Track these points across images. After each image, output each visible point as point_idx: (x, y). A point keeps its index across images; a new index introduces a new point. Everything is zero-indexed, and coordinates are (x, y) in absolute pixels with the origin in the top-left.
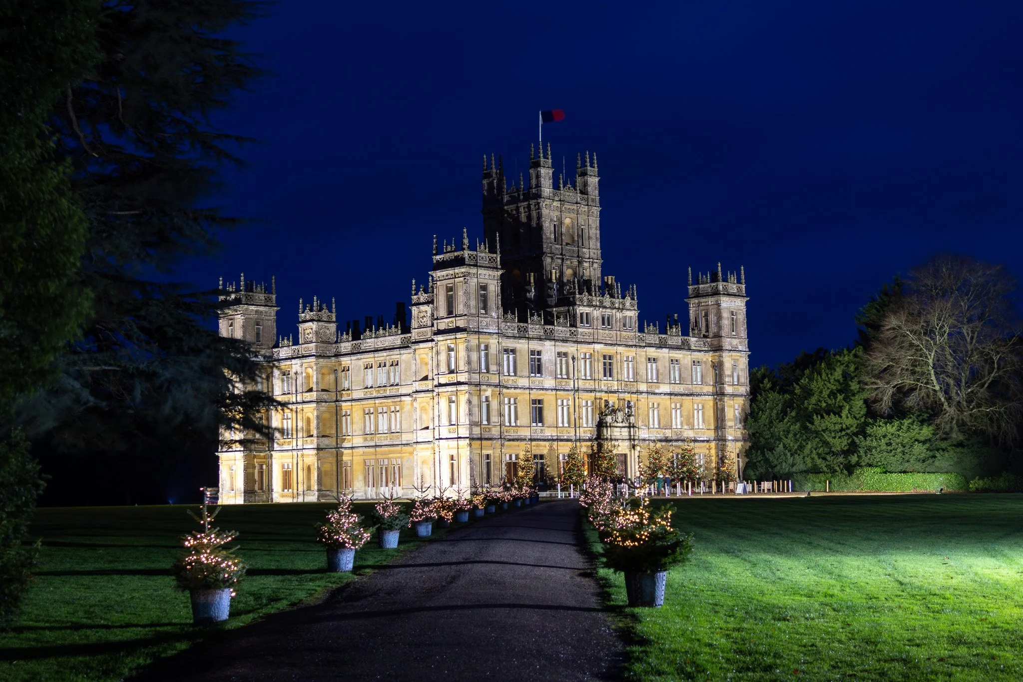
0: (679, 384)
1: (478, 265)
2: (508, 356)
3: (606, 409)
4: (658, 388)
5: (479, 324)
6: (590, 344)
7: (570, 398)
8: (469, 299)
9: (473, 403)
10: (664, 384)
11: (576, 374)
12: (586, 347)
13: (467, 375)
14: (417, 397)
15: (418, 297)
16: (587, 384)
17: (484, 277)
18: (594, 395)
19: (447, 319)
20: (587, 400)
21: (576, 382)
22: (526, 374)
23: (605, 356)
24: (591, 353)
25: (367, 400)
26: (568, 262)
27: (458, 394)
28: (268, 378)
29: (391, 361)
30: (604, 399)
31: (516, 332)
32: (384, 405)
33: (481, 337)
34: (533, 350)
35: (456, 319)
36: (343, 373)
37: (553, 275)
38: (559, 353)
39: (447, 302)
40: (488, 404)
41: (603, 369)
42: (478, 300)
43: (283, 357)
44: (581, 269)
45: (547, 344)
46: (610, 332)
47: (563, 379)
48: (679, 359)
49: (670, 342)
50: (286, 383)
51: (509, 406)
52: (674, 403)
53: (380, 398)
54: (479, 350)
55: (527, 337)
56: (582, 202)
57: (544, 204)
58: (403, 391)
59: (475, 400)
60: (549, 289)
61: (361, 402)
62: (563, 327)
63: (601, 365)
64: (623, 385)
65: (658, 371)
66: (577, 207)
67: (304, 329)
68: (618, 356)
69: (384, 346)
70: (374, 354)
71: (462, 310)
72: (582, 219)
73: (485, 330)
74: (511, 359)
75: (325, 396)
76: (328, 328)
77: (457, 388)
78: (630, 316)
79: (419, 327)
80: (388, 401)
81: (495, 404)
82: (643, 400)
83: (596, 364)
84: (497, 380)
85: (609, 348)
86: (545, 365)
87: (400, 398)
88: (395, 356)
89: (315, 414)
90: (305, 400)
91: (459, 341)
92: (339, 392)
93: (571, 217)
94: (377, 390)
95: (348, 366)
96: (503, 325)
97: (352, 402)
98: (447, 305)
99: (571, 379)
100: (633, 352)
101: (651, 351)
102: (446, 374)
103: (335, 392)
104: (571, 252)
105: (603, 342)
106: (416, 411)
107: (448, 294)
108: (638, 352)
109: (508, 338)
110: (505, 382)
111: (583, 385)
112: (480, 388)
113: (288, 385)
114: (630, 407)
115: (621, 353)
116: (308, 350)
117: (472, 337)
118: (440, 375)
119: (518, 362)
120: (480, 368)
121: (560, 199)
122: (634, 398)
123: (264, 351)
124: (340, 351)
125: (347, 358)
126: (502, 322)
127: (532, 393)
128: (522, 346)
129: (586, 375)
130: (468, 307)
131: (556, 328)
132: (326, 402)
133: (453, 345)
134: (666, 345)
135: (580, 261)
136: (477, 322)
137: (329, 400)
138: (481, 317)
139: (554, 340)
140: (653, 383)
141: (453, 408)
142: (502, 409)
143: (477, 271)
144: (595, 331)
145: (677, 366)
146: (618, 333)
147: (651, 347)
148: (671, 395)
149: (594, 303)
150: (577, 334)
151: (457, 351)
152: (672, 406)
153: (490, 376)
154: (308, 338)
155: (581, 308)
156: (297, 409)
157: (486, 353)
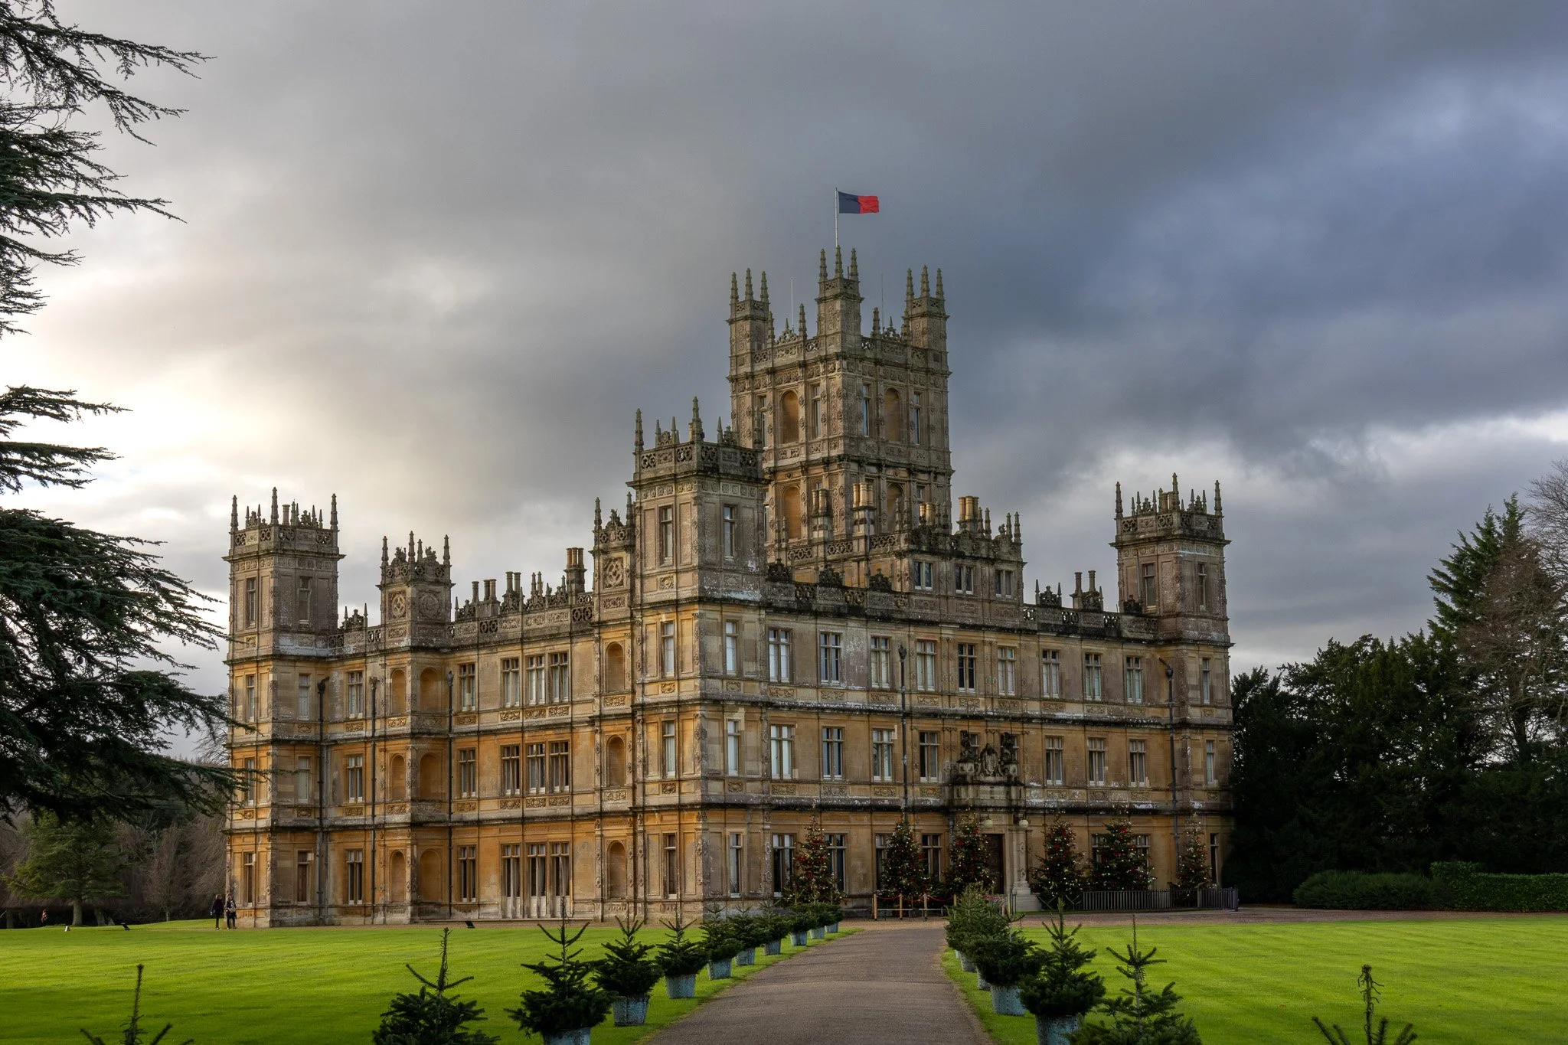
0: (1101, 703)
1: (721, 471)
2: (778, 645)
3: (963, 749)
4: (1061, 709)
5: (722, 583)
6: (932, 624)
7: (896, 727)
8: (702, 534)
9: (709, 735)
10: (1072, 702)
11: (906, 682)
12: (926, 630)
13: (699, 680)
14: (603, 723)
15: (606, 532)
16: (928, 700)
17: (732, 491)
18: (940, 722)
19: (660, 573)
20: (927, 732)
21: (907, 696)
22: (811, 679)
23: (961, 646)
24: (935, 642)
25: (509, 729)
26: (891, 472)
27: (681, 717)
28: (322, 688)
29: (554, 656)
30: (959, 730)
31: (793, 598)
32: (539, 740)
33: (725, 608)
34: (826, 635)
35: (677, 572)
36: (462, 679)
37: (862, 495)
38: (875, 639)
39: (661, 540)
40: (738, 738)
41: (957, 673)
42: (720, 535)
43: (350, 648)
44: (914, 486)
45: (851, 624)
46: (971, 602)
47: (881, 690)
48: (1100, 654)
49: (1082, 623)
50: (354, 698)
51: (779, 742)
52: (1091, 739)
53: (531, 726)
54: (722, 634)
55: (814, 608)
56: (916, 361)
57: (845, 363)
58: (575, 713)
59: (713, 730)
60: (855, 523)
61: (495, 734)
62: (882, 591)
63: (954, 666)
64: (996, 704)
65: (1061, 678)
66: (906, 369)
67: (390, 594)
68: (987, 649)
69: (540, 626)
70: (522, 643)
71: (690, 555)
72: (915, 393)
73: (733, 595)
74: (783, 651)
75: (428, 722)
76: (436, 594)
77: (679, 707)
78: (1009, 573)
79: (607, 590)
80: (548, 732)
81: (752, 737)
82: (1033, 732)
83: (944, 664)
84: (756, 692)
85: (968, 633)
86: (848, 662)
87: (571, 726)
88: (560, 646)
89: (409, 756)
90: (390, 730)
91: (684, 616)
92: (455, 715)
93: (896, 388)
94: (526, 710)
95: (473, 665)
96: (768, 586)
97: (479, 733)
98: (661, 545)
99: (897, 692)
100: (1013, 641)
101: (1049, 640)
102: (658, 678)
103: (448, 714)
104: (896, 453)
105: (959, 621)
106: (599, 750)
107: (663, 525)
108: (1024, 640)
109: (778, 611)
110: (772, 694)
111: (920, 703)
112: (723, 706)
113: (358, 701)
114: (1009, 746)
115: (991, 643)
116: (397, 634)
117: (709, 607)
118: (647, 680)
119: (797, 656)
120: (725, 667)
121: (876, 354)
122: (1016, 729)
123: (313, 637)
124: (457, 636)
125: (470, 650)
126: (767, 580)
127: (822, 716)
128: (804, 626)
129: (925, 684)
130: (701, 550)
131: (869, 594)
132: (430, 734)
133: (671, 622)
134: (1077, 628)
135: (912, 471)
136: (717, 578)
137: (436, 730)
138: (726, 570)
139: (865, 616)
140: (1052, 700)
141: (672, 745)
142: (765, 747)
143: (719, 480)
144: (943, 601)
145: (1097, 668)
146: (987, 604)
147: (1048, 631)
148: (1085, 723)
149: (941, 547)
150: (909, 605)
151: (680, 634)
152: (1088, 743)
153: (742, 684)
154: (398, 613)
155: (916, 556)
156: (374, 746)
157: (734, 638)
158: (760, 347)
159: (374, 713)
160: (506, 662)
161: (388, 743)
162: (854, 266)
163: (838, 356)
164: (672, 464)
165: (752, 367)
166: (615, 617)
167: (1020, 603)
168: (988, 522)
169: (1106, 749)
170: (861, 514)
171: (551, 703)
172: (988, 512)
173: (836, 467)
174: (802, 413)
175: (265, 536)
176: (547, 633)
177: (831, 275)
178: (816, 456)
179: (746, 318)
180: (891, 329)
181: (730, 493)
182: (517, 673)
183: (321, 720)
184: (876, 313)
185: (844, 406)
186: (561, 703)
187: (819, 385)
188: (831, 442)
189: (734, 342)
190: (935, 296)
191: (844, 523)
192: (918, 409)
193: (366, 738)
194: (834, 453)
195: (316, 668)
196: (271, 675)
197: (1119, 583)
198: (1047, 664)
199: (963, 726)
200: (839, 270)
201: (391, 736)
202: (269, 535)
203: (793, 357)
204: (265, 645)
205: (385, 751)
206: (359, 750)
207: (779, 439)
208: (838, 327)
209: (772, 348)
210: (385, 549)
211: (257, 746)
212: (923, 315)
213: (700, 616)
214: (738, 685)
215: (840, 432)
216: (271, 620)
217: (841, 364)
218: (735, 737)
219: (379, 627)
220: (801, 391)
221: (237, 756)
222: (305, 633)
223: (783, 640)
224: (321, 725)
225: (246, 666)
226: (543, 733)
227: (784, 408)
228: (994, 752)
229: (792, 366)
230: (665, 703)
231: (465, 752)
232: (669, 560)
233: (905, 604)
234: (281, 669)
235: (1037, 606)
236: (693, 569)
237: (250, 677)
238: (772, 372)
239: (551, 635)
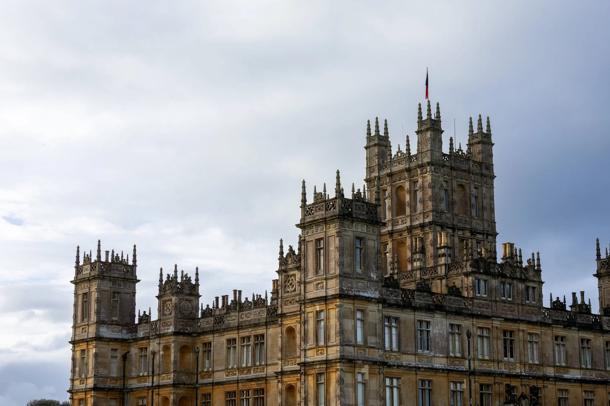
0: (591, 369)
1: (354, 216)
2: (390, 328)
3: (507, 396)
4: (567, 373)
5: (355, 286)
6: (487, 317)
7: (465, 381)
8: (341, 255)
9: (345, 382)
10: (574, 368)
11: (471, 352)
12: (483, 321)
13: (339, 347)
14: (284, 376)
15: (286, 259)
16: (485, 365)
17: (361, 229)
18: (493, 378)
19: (315, 280)
20: (484, 384)
21: (472, 362)
22: (411, 349)
23: (505, 332)
24: (489, 329)
25: (230, 381)
26: (460, 233)
27: (328, 371)
28: (125, 358)
29: (256, 337)
30: (504, 384)
31: (400, 298)
32: (247, 388)
33: (356, 302)
34: (421, 322)
35: (326, 279)
36: (204, 352)
37: (443, 239)
38: (452, 325)
39: (316, 260)
40: (364, 384)
41: (503, 348)
42: (353, 256)
43: (141, 334)
44: (474, 241)
45: (437, 316)
46: (511, 305)
47: (456, 357)
48: (590, 340)
49: (579, 320)
50: (143, 363)
51: (392, 388)
52: (585, 391)
53: (243, 380)
54: (354, 317)
55: (413, 305)
56: (475, 169)
57: (433, 168)
58: (268, 371)
59: (348, 378)
60: (439, 256)
61: (222, 385)
62: (456, 296)
63: (501, 343)
64: (527, 368)
65: (567, 353)
66: (469, 173)
67: (163, 301)
68: (521, 334)
69: (249, 319)
70: (238, 329)
71: (334, 269)
72: (475, 188)
73: (362, 294)
74: (394, 331)
75: (184, 378)
76: (190, 301)
77: (327, 364)
78: (534, 288)
79: (286, 295)
80: (253, 383)
81: (374, 384)
82: (550, 386)
83: (495, 342)
84: (376, 355)
85: (509, 324)
86: (435, 339)
87: (265, 379)
88: (260, 331)
89: (172, 397)
90: (162, 382)
91: (331, 306)
92: (200, 373)
93: (463, 184)
94: (241, 370)
95: (210, 343)
96: (384, 290)
97: (213, 384)
98: (317, 263)
99: (465, 359)
100: (537, 330)
101: (559, 330)
102: (314, 346)
103: (195, 372)
104: (464, 222)
105: (503, 316)
106: (281, 393)
107: (318, 250)
108: (544, 330)
109: (390, 306)
110: (387, 358)
111: (480, 366)
112: (354, 363)
113: (145, 365)
114: (536, 394)
115: (523, 331)
116: (167, 325)
117: (346, 301)
118: (308, 347)
119: (402, 334)
120: (356, 339)
121: (451, 164)
122: (540, 384)
123: (120, 328)
124: (202, 326)
125: (208, 334)
126: (383, 286)
127: (418, 373)
128: (407, 316)
129: (483, 354)
130: (341, 264)
131: (448, 297)
132: (184, 384)
133: (322, 311)
134: (576, 323)
135: (473, 232)
136: (351, 283)
137: (188, 382)
138: (357, 278)
139: (445, 311)
140: (561, 367)
141: (322, 389)
142: (382, 390)
143: (353, 222)
144: (494, 303)
145: (588, 348)
146: (520, 307)
147: (558, 324)
148: (581, 381)
149: (492, 270)
150: (473, 305)
151: (328, 318)
152: (584, 394)
153: (367, 350)
154: (167, 312)
155: (477, 275)
156: (153, 392)
157: (362, 321)
158: (383, 162)
159: (153, 372)
160: (229, 341)
161: (160, 390)
162: (438, 112)
163: (429, 164)
164: (323, 212)
165: (379, 173)
166: (291, 311)
167: (541, 307)
168: (521, 256)
169: (595, 398)
170: (443, 251)
171: (255, 365)
172: (520, 250)
173: (428, 229)
174: (408, 198)
175: (93, 268)
176: (252, 323)
177: (425, 117)
178: (417, 223)
179: (375, 145)
180: (460, 150)
181: (359, 230)
182: (235, 347)
183: (124, 376)
184: (451, 140)
185: (432, 193)
186: (260, 365)
187: (417, 181)
188: (425, 214)
189: (369, 159)
190: (486, 132)
191: (433, 261)
192: (476, 197)
193: (148, 387)
194: (427, 220)
195: (122, 346)
196: (94, 349)
197: (599, 298)
198: (558, 345)
199: (507, 381)
200: (429, 114)
201: (162, 386)
202: (95, 267)
203: (402, 167)
204: (92, 331)
205: (159, 394)
206: (144, 394)
207: (395, 214)
208: (429, 147)
209: (391, 162)
210: (161, 275)
211: (85, 392)
212: (479, 143)
213: (340, 306)
214: (365, 351)
215: (430, 208)
216: (95, 317)
217: (431, 168)
218: (363, 383)
219: (157, 321)
220: (407, 185)
221: (76, 397)
222: (115, 325)
223: (394, 324)
224: (124, 380)
225: (81, 344)
226: (249, 383)
227: (397, 196)
228: (527, 398)
229: (402, 171)
230: (318, 361)
231: (205, 395)
232: (321, 272)
233: (470, 305)
234: (101, 346)
235: (551, 309)
236: (336, 277)
237: (83, 351)
238: (390, 175)
239: (254, 324)
